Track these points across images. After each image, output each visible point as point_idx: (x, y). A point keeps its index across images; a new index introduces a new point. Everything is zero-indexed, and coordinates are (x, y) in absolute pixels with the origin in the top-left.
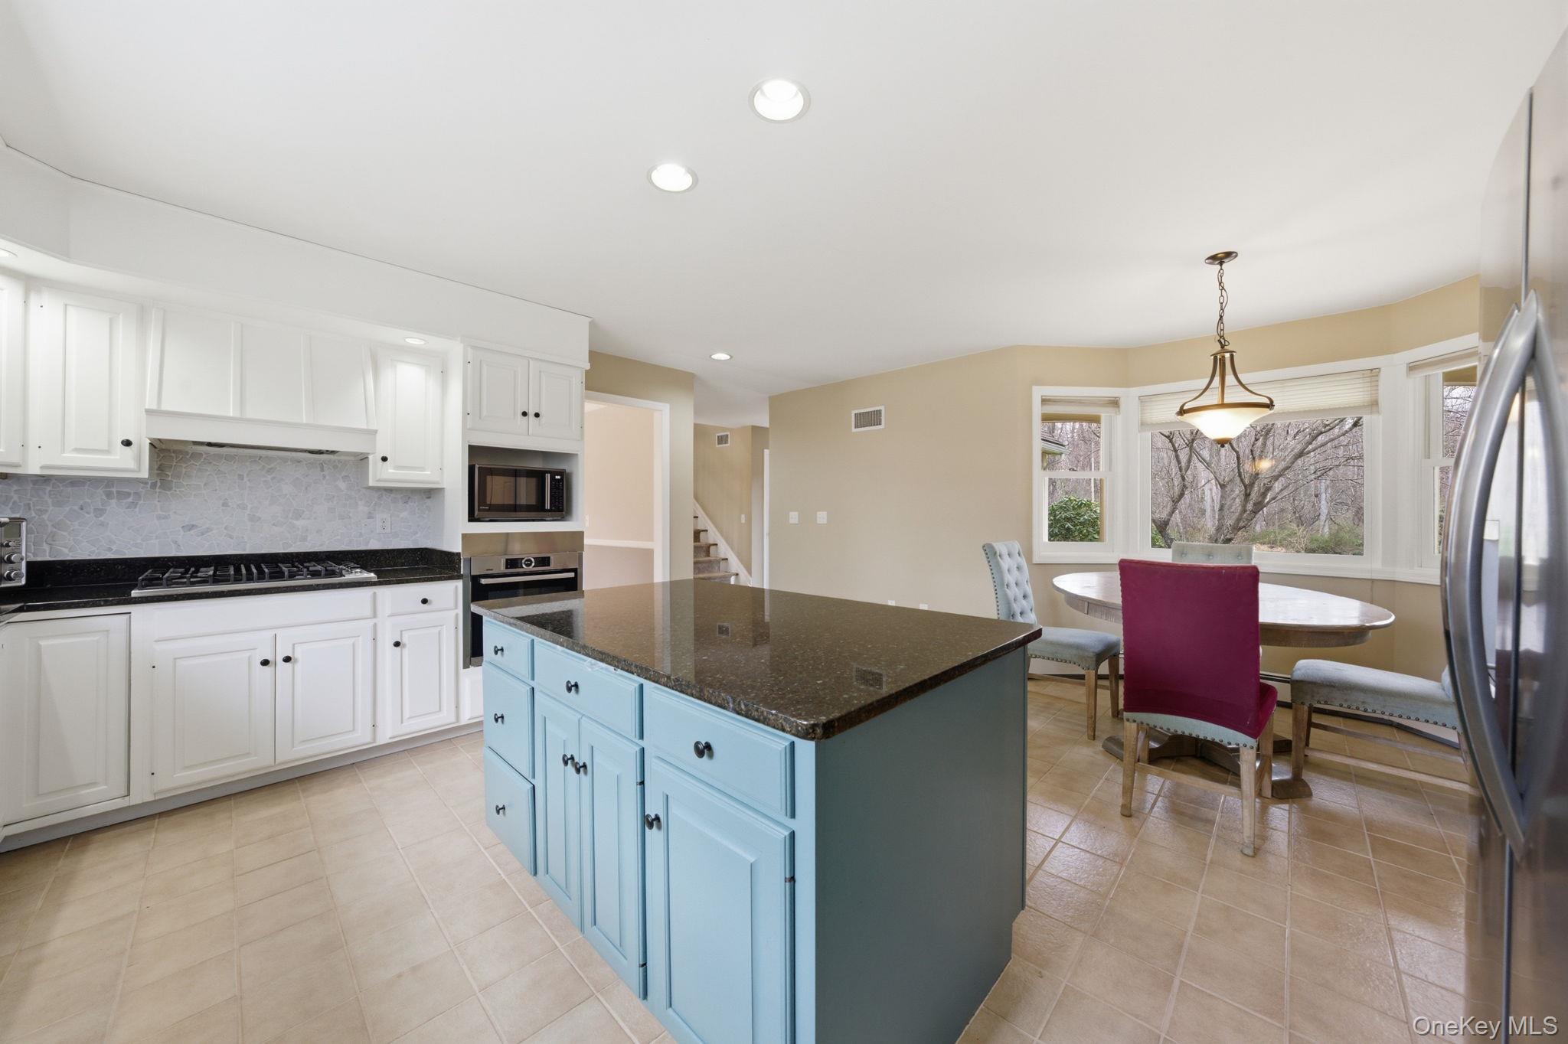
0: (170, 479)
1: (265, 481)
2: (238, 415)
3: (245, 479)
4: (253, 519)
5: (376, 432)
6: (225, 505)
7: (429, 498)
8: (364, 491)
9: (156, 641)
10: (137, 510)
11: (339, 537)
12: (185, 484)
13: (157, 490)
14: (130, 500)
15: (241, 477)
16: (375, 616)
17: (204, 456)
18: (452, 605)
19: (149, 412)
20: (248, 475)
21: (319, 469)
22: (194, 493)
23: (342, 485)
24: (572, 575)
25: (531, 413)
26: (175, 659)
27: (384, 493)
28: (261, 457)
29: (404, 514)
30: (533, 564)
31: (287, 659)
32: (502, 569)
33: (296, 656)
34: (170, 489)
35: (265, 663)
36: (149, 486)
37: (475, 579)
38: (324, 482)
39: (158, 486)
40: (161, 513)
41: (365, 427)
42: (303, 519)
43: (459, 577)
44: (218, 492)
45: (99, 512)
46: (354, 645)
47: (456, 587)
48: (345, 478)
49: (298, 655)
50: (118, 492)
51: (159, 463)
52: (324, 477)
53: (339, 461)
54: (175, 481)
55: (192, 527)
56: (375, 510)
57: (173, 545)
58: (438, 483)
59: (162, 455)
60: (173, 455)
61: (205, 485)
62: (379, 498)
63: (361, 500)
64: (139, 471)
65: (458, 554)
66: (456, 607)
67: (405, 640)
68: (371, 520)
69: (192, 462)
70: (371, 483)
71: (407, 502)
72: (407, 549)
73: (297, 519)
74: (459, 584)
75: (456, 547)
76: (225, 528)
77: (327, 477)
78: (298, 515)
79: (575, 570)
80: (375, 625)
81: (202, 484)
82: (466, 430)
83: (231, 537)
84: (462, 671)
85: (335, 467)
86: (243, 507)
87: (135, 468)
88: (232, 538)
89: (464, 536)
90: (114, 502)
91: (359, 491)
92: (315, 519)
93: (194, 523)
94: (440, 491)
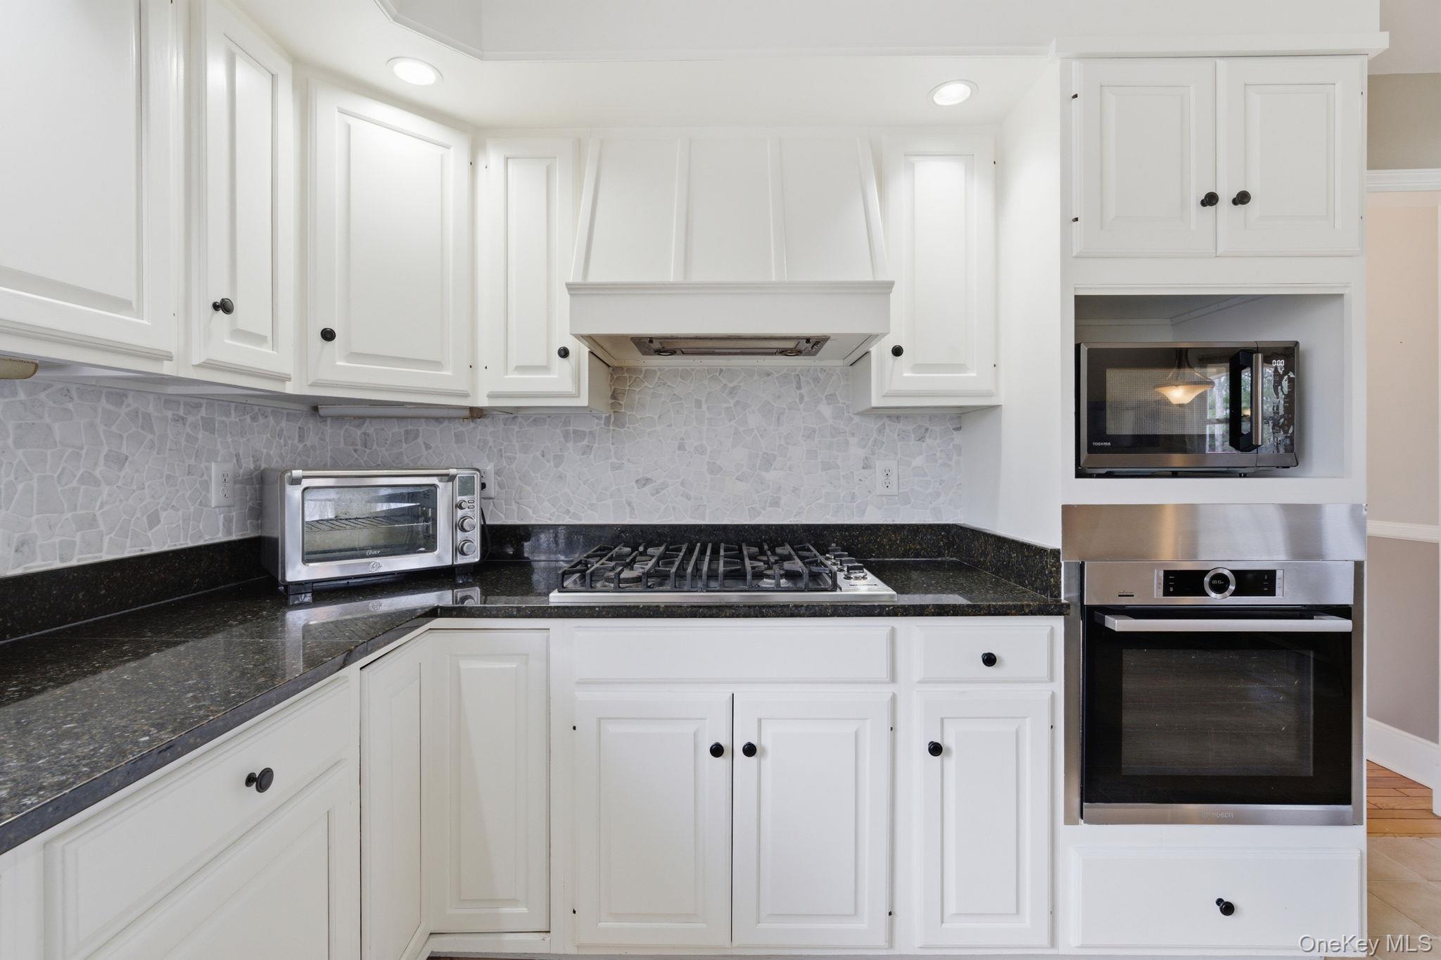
0: (623, 410)
1: (727, 408)
2: (680, 279)
3: (704, 407)
4: (714, 469)
5: (889, 285)
6: (681, 447)
7: (958, 429)
8: (857, 419)
9: (578, 683)
10: (592, 456)
11: (822, 501)
12: (639, 417)
13: (611, 428)
14: (585, 442)
15: (698, 404)
16: (893, 678)
17: (659, 373)
18: (1043, 672)
19: (572, 288)
20: (706, 401)
21: (794, 385)
22: (648, 430)
23: (826, 410)
24: (1343, 625)
25: (1226, 194)
26: (600, 719)
27: (887, 422)
28: (721, 371)
29: (919, 461)
30: (1232, 587)
31: (750, 750)
32: (1157, 597)
33: (763, 743)
34: (623, 426)
35: (717, 751)
36: (603, 422)
37: (1093, 617)
38: (801, 406)
39: (612, 420)
40: (616, 461)
41: (869, 278)
42: (775, 469)
43: (1059, 610)
44: (673, 427)
45: (559, 459)
46: (857, 734)
47: (1052, 631)
48: (831, 398)
49: (765, 742)
50: (575, 432)
51: (613, 388)
52: (802, 398)
53: (823, 370)
54: (628, 413)
55: (646, 481)
56: (873, 453)
57: (627, 507)
58: (989, 395)
59: (615, 377)
60: (626, 375)
61: (659, 417)
62: (880, 431)
63: (853, 435)
64: (578, 396)
65: (1055, 553)
66: (1052, 678)
67: (947, 742)
68: (867, 472)
69: (646, 384)
70: (876, 401)
71: (922, 439)
72: (924, 526)
73: (767, 470)
74: (1058, 623)
75: (1049, 537)
76: (683, 484)
77: (806, 399)
78: (768, 462)
79: (1342, 611)
80: (894, 699)
81: (656, 417)
82: (1070, 259)
83: (688, 497)
84: (1064, 830)
85: (816, 380)
86: (701, 450)
87: (574, 392)
88: (689, 500)
89: (1067, 510)
90: (570, 445)
91: (851, 419)
92: (790, 468)
93: (648, 476)
94: (989, 411)
